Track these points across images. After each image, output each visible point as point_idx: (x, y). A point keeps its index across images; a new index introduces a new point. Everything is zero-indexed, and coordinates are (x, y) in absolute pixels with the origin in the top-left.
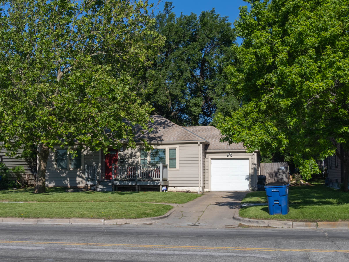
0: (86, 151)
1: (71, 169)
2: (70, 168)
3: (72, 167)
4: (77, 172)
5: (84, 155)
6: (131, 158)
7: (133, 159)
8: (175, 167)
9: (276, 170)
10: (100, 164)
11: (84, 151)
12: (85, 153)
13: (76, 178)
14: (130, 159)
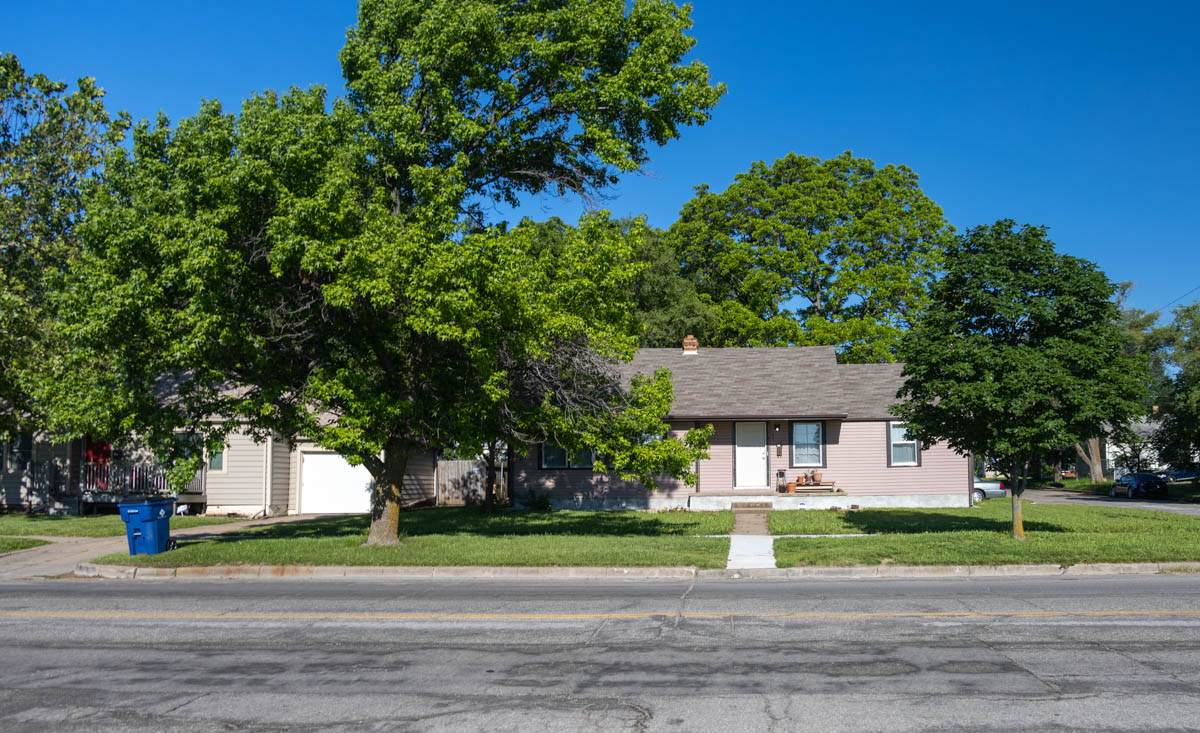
0: (42, 434)
1: (11, 471)
2: (7, 470)
3: (15, 466)
4: (22, 477)
5: (38, 443)
6: (136, 450)
7: (139, 452)
8: (220, 468)
9: (466, 475)
10: (68, 462)
11: (38, 434)
12: (39, 439)
13: (20, 488)
14: (134, 452)
